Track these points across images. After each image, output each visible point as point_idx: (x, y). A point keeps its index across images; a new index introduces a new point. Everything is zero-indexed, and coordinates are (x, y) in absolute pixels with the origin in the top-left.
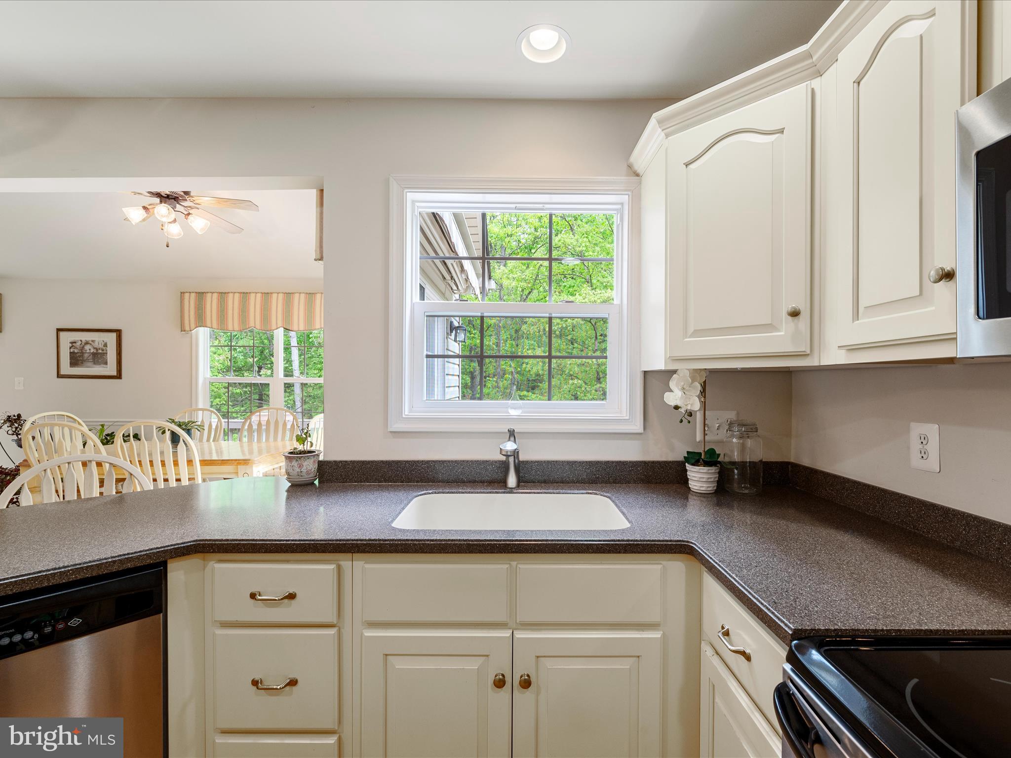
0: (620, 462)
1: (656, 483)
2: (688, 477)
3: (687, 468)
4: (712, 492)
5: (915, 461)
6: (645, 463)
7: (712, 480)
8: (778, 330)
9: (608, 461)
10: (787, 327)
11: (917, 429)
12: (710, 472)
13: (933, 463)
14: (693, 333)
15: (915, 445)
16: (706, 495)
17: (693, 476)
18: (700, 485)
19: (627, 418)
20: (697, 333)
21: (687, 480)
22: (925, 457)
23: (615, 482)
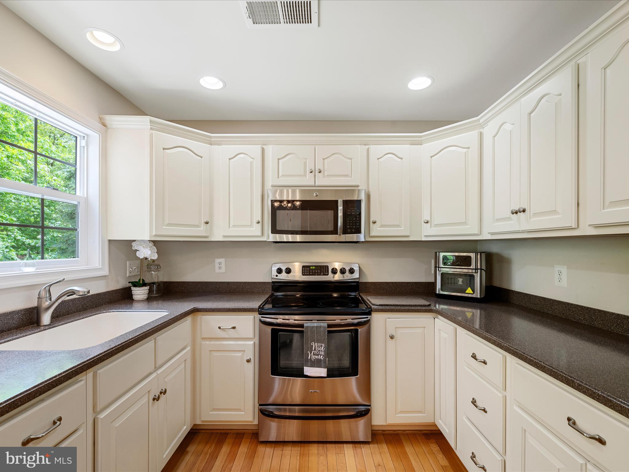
0: (98, 294)
1: (114, 302)
2: (133, 294)
3: (132, 289)
4: (145, 299)
5: (217, 270)
6: (109, 292)
7: (146, 293)
8: (200, 227)
9: (93, 295)
10: (203, 227)
11: (218, 261)
12: (145, 289)
13: (223, 270)
14: (166, 225)
15: (217, 266)
16: (143, 301)
17: (136, 293)
18: (143, 296)
19: (100, 267)
20: (169, 225)
21: (132, 295)
22: (221, 269)
23: (96, 307)
